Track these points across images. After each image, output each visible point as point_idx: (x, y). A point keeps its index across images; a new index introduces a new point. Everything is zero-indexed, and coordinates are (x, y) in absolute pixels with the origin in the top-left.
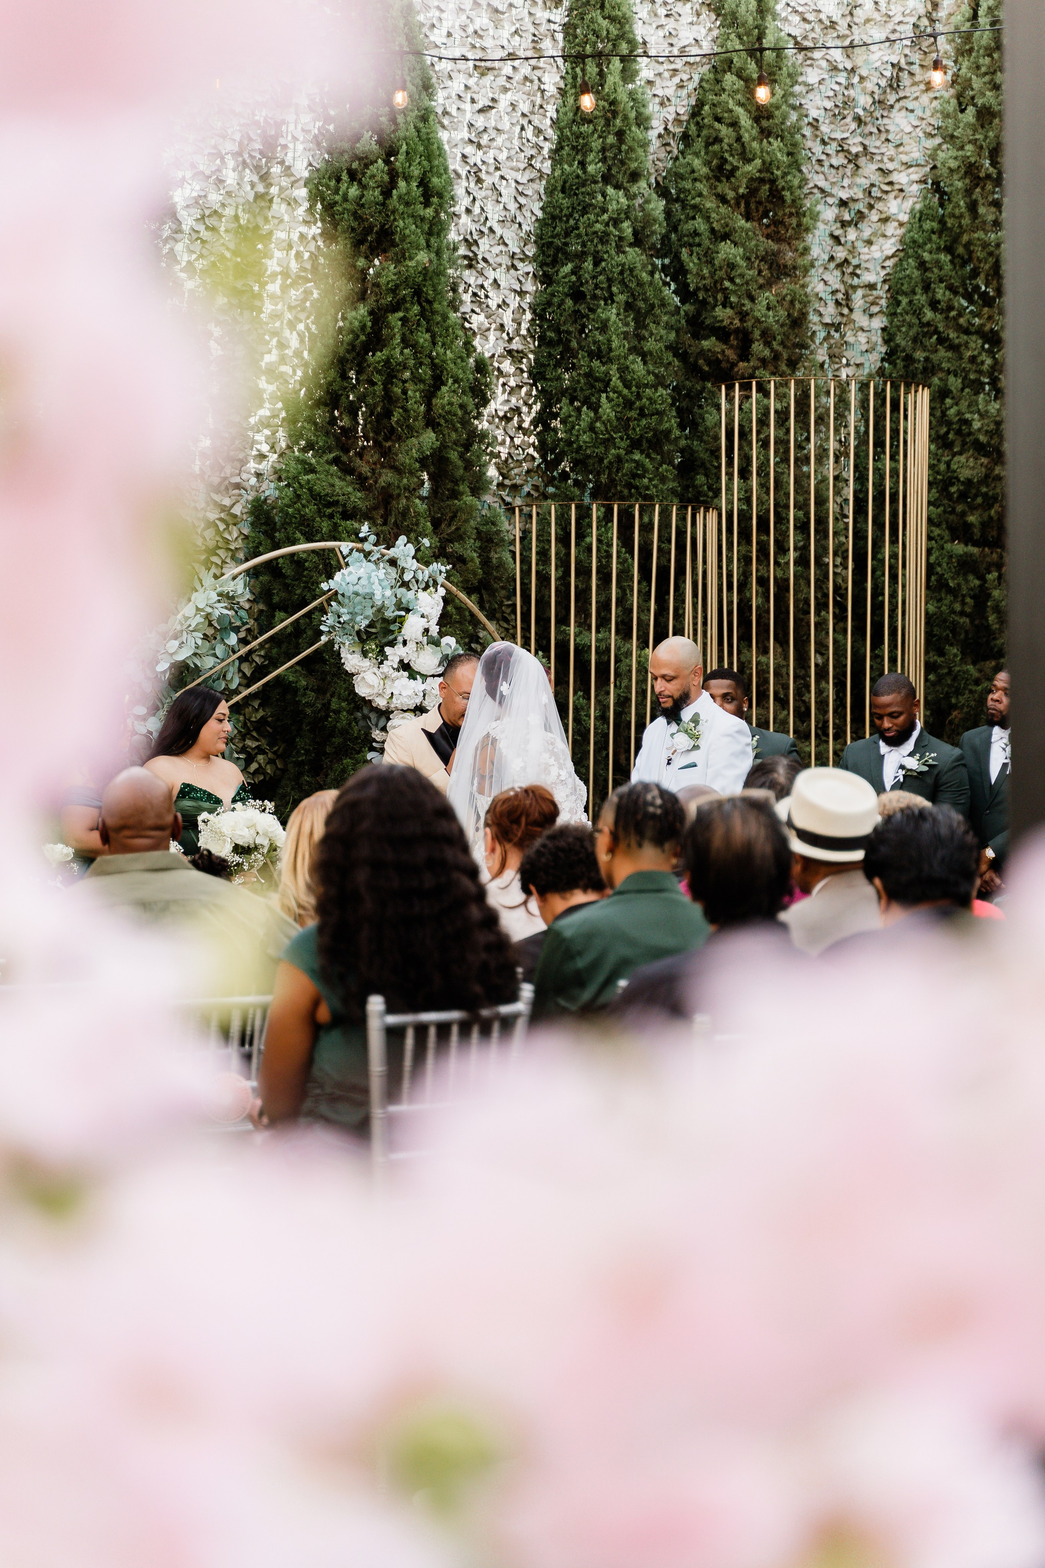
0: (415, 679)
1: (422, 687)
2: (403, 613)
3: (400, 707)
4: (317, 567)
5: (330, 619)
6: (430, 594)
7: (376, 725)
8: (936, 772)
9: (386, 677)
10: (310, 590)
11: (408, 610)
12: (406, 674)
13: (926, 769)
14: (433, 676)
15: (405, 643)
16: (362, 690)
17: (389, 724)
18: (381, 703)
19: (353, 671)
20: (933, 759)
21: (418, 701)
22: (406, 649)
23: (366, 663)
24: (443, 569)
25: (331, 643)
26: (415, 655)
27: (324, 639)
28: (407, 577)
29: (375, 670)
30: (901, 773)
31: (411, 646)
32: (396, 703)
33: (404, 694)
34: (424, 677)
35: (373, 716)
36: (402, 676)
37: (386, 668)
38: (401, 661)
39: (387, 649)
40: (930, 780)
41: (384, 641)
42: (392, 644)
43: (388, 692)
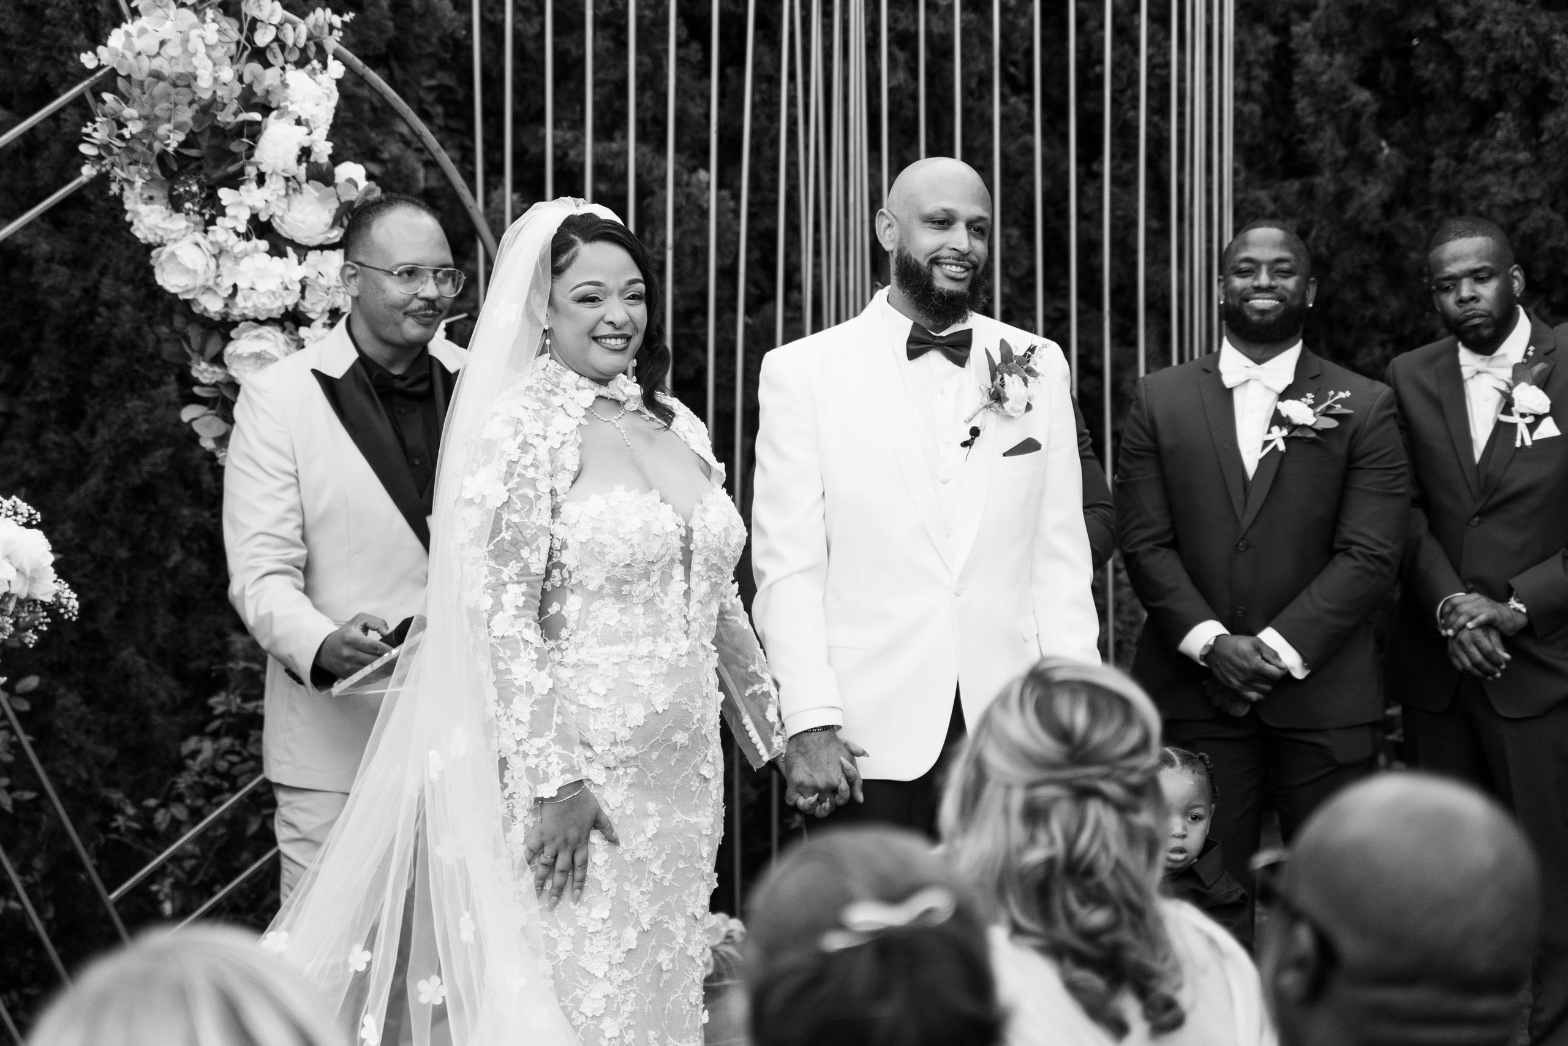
0: (283, 254)
1: (299, 272)
2: (256, 116)
3: (251, 314)
4: (68, 18)
5: (99, 131)
6: (313, 73)
7: (201, 352)
8: (1349, 430)
9: (220, 253)
10: (56, 63)
11: (266, 110)
12: (264, 245)
13: (1332, 424)
14: (322, 248)
15: (261, 180)
16: (169, 279)
17: (230, 349)
18: (213, 306)
19: (151, 239)
20: (1343, 402)
21: (290, 301)
22: (265, 192)
23: (180, 222)
24: (337, 20)
25: (103, 180)
26: (283, 204)
27: (88, 172)
28: (263, 38)
29: (199, 237)
30: (1278, 435)
31: (275, 185)
32: (243, 305)
33: (261, 287)
34: (302, 251)
35: (194, 333)
36: (256, 249)
37: (221, 232)
38: (254, 218)
39: (225, 194)
40: (1339, 448)
41: (217, 174)
42: (235, 181)
43: (226, 284)
